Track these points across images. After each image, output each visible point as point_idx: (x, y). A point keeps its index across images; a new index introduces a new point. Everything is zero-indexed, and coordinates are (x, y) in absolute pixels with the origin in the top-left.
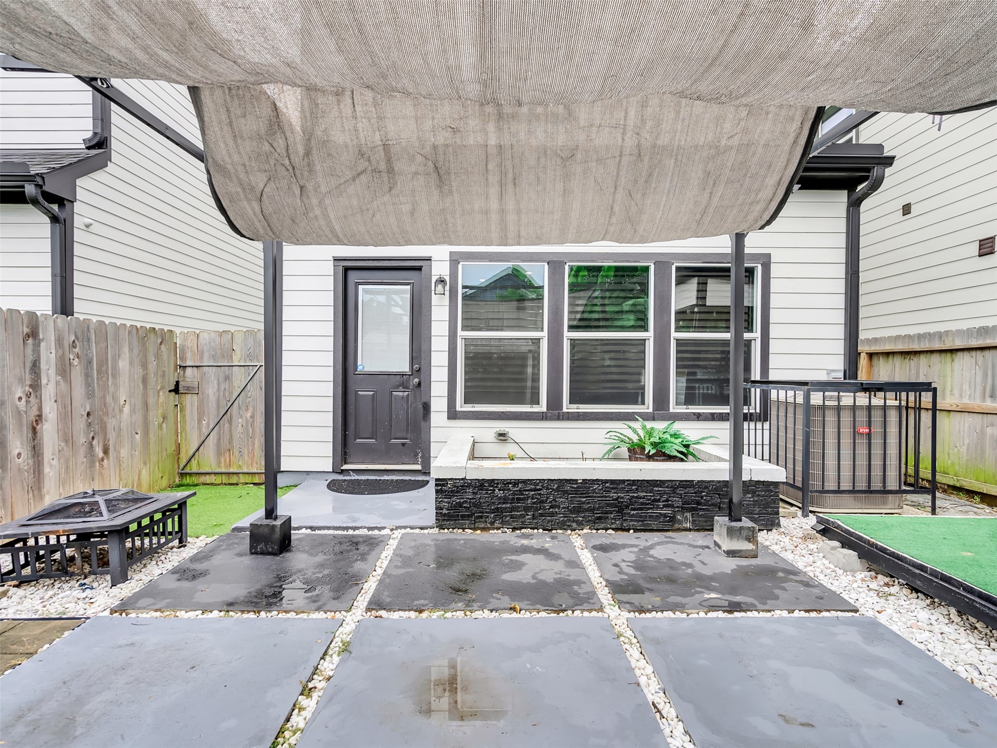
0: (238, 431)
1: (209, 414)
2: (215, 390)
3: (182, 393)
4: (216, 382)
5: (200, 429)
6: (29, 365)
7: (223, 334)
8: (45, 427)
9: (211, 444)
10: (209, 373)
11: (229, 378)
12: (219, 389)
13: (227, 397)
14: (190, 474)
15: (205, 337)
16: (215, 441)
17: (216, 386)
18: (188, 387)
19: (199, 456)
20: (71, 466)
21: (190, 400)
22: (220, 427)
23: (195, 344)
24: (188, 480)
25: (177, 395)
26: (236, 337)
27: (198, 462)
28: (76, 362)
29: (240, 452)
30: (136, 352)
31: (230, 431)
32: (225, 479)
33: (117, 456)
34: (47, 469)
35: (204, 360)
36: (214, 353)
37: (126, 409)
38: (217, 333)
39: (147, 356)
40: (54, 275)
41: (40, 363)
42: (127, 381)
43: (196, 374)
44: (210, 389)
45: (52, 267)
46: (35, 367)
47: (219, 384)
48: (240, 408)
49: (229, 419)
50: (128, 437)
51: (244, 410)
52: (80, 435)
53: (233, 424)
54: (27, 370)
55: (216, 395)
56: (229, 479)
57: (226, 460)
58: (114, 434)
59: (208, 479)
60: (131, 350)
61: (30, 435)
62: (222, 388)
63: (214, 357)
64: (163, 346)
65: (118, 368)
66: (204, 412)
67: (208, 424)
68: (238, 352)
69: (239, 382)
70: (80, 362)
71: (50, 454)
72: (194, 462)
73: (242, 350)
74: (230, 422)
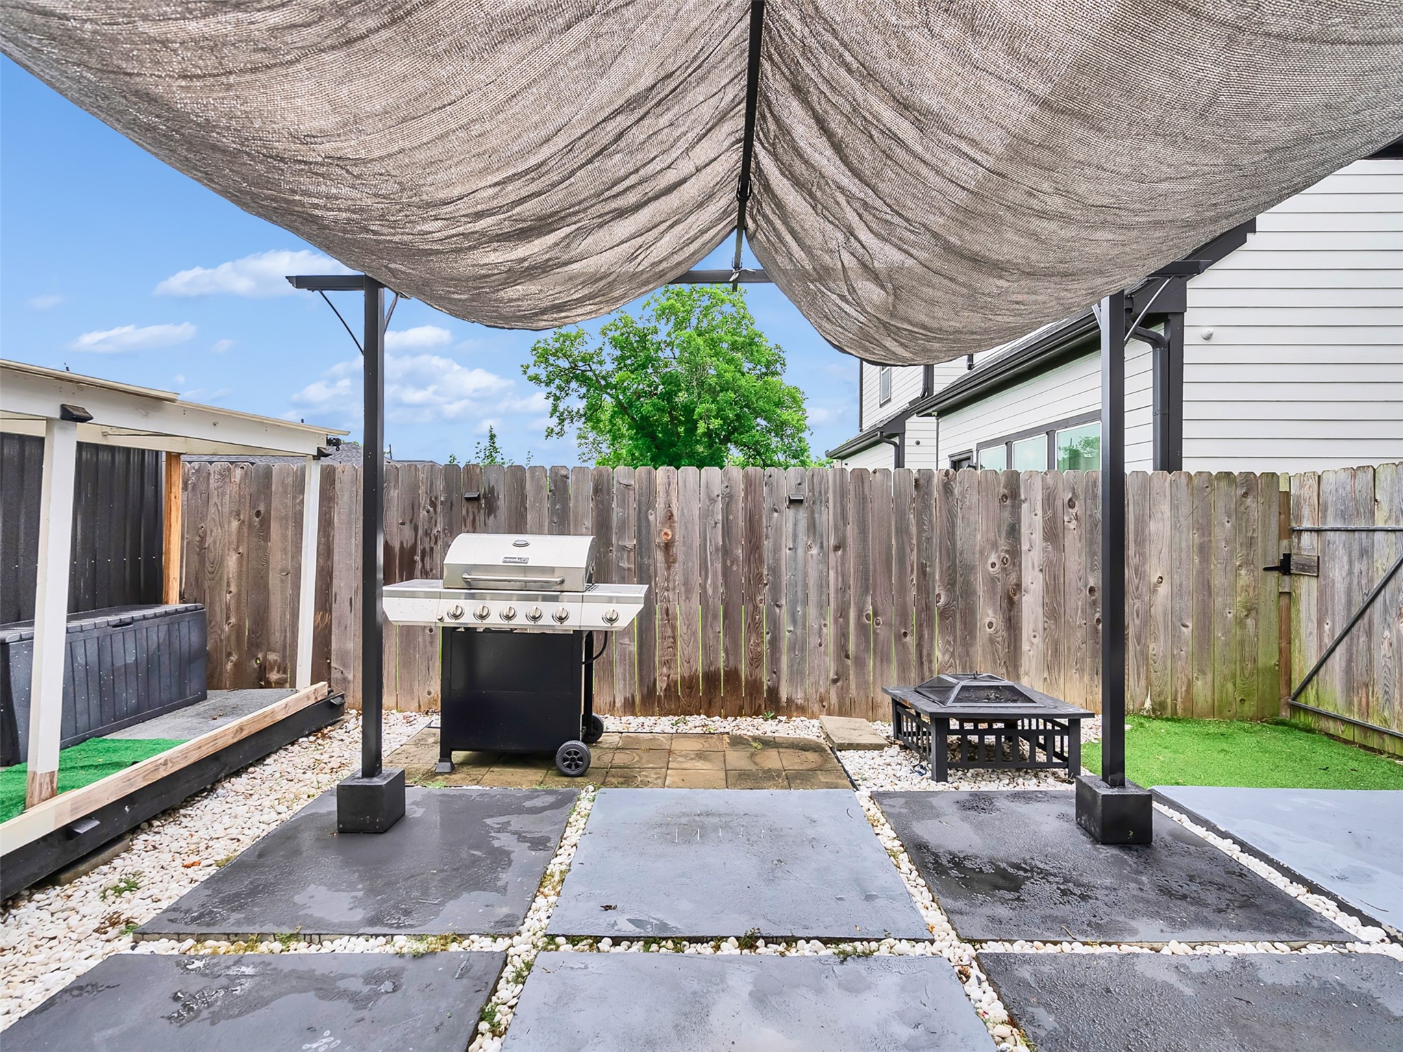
0: (1383, 653)
1: (1334, 614)
2: (1344, 574)
3: (1296, 575)
4: (1345, 559)
5: (1320, 638)
6: (1004, 528)
7: (1359, 472)
8: (1024, 598)
9: (1337, 668)
10: (1335, 542)
11: (1367, 552)
12: (1350, 573)
13: (1364, 587)
14: (1307, 711)
15: (1331, 481)
16: (1344, 664)
17: (1346, 567)
18: (1303, 565)
19: (1318, 683)
20: (1062, 650)
21: (1307, 588)
22: (1352, 639)
23: (1315, 494)
24: (1302, 719)
25: (1287, 578)
26: (1381, 476)
27: (1317, 693)
28: (1073, 525)
29: (1386, 693)
30: (1185, 510)
31: (1369, 650)
32: (1358, 736)
33: (1142, 653)
34: (1025, 646)
35: (1328, 519)
36: (1343, 508)
37: (1164, 589)
38: (1349, 471)
39: (1210, 515)
40: (1155, 414)
41: (1020, 527)
42: (1165, 550)
43: (1315, 543)
44: (1337, 570)
45: (1154, 405)
46: (1014, 532)
47: (1351, 562)
48: (1386, 610)
49: (1367, 626)
50: (1166, 627)
51: (1394, 615)
52: (1077, 615)
53: (1375, 638)
54: (1003, 534)
55: (1346, 582)
56: (1365, 737)
57: (1360, 702)
58: (1137, 622)
59: (1332, 727)
60: (1174, 507)
61: (1005, 605)
62: (1356, 571)
63: (1343, 515)
64: (1249, 500)
65: (1147, 532)
66: (1327, 609)
67: (1332, 631)
68: (1385, 505)
69: (1385, 561)
70: (1079, 526)
71: (1031, 630)
72: (1311, 692)
73: (1391, 501)
74: (1369, 633)
